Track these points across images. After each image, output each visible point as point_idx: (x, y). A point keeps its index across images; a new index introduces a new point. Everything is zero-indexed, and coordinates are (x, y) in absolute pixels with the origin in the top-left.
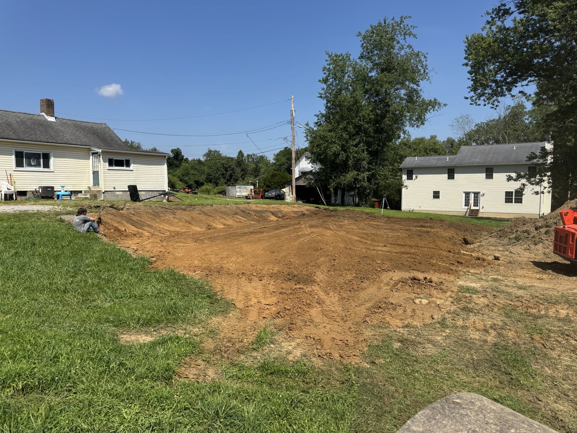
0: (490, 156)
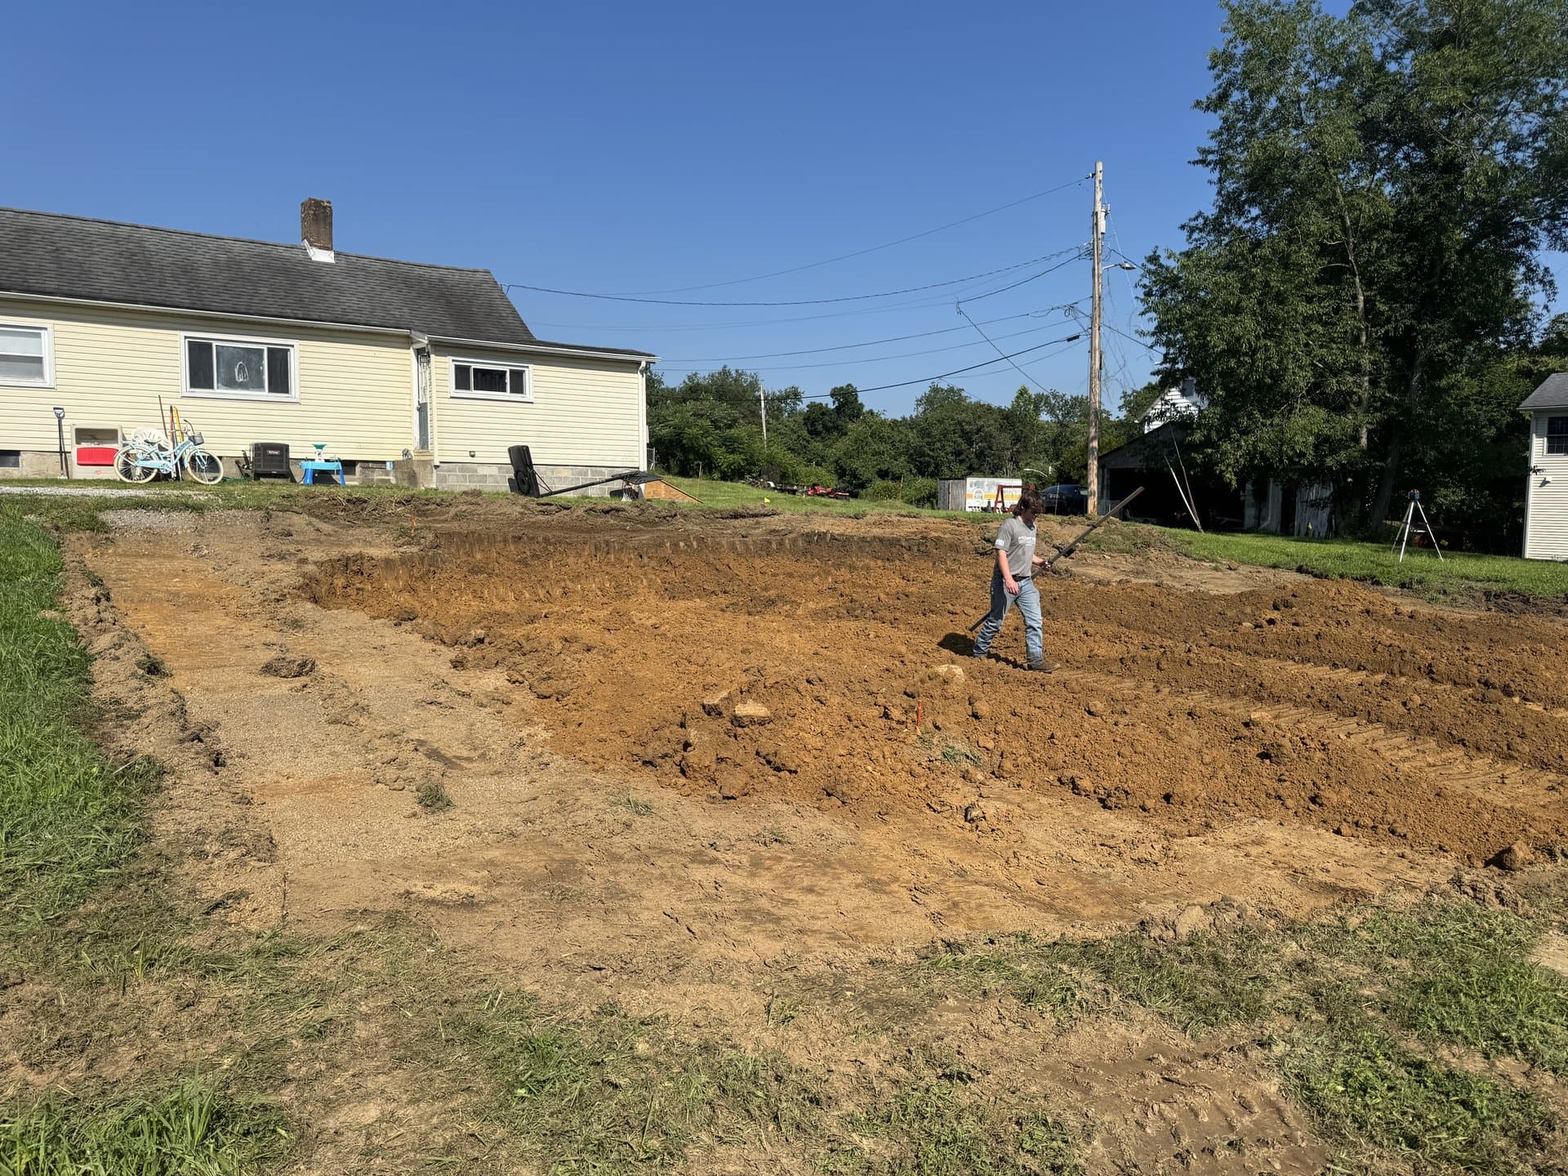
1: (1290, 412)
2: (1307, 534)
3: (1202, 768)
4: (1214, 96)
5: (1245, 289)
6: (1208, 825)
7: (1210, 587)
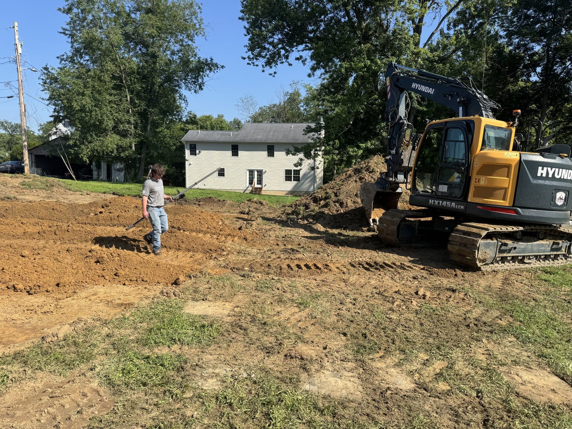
0: (271, 133)
1: (107, 136)
2: (117, 181)
3: (73, 271)
4: (66, 8)
5: (85, 86)
6: (75, 292)
7: (78, 201)
